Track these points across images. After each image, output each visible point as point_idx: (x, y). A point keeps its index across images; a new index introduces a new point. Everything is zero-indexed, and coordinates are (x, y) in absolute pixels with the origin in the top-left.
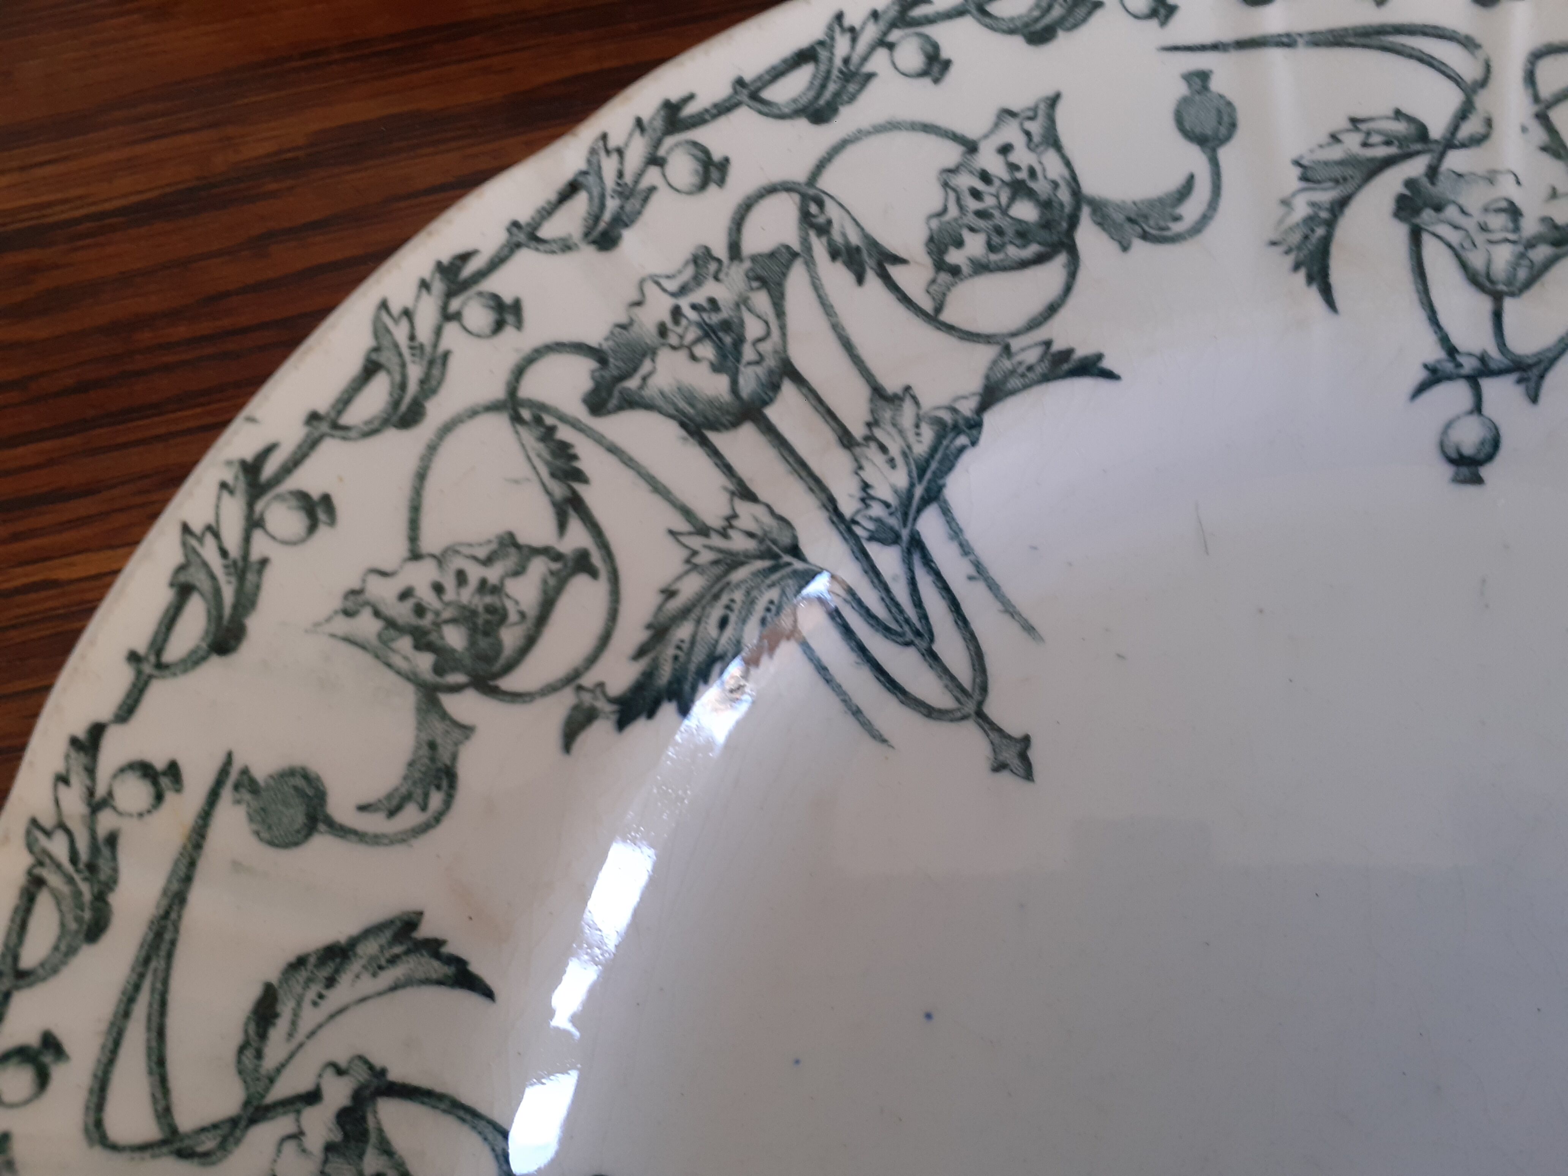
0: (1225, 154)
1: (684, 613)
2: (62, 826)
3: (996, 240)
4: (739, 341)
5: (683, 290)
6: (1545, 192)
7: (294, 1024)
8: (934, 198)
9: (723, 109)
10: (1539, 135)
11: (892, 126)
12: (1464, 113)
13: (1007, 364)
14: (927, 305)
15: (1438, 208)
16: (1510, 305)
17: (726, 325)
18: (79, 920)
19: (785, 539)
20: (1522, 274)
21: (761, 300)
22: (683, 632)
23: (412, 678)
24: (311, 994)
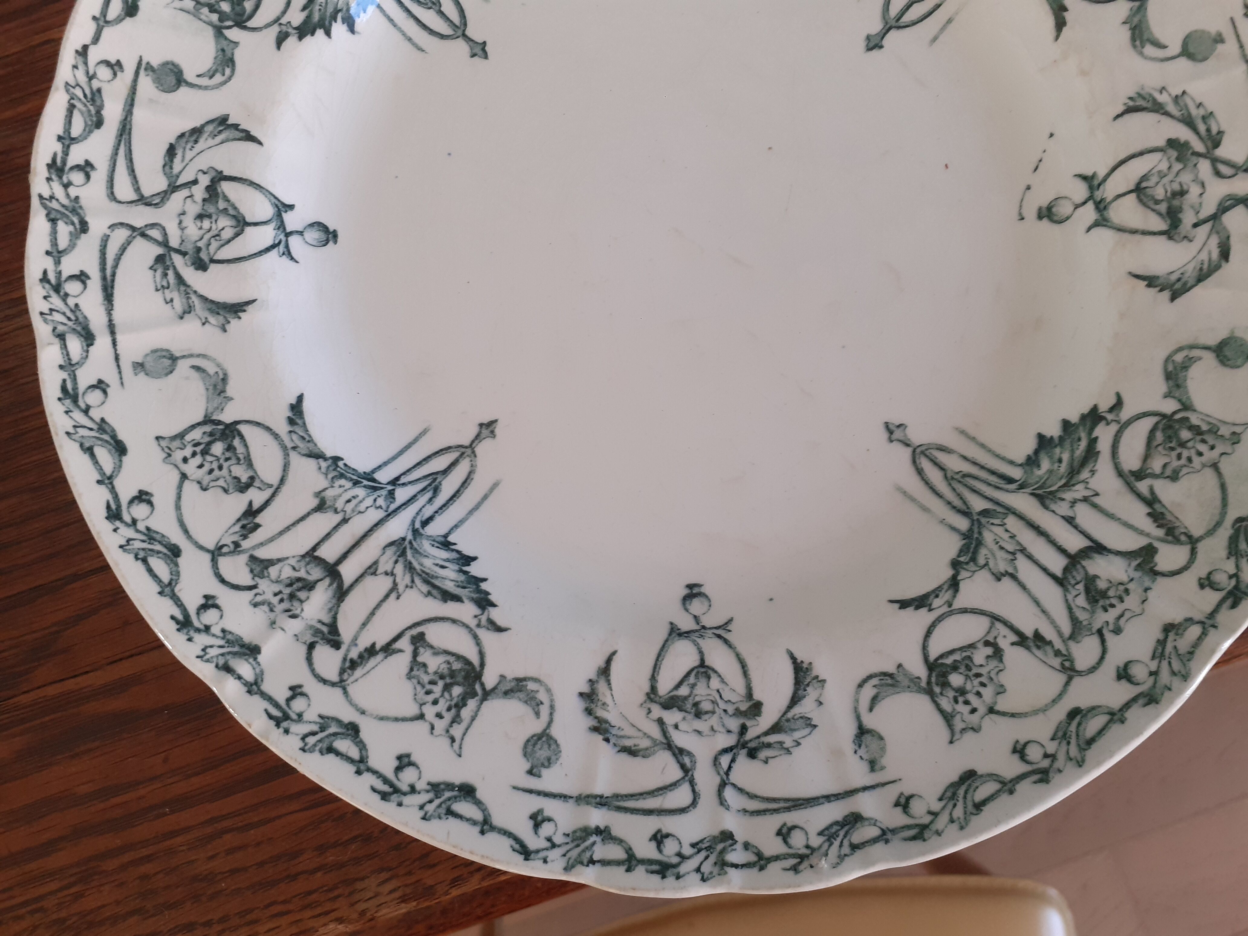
2: (78, 85)
7: (183, 157)
18: (91, 120)
23: (210, 24)
24: (189, 146)
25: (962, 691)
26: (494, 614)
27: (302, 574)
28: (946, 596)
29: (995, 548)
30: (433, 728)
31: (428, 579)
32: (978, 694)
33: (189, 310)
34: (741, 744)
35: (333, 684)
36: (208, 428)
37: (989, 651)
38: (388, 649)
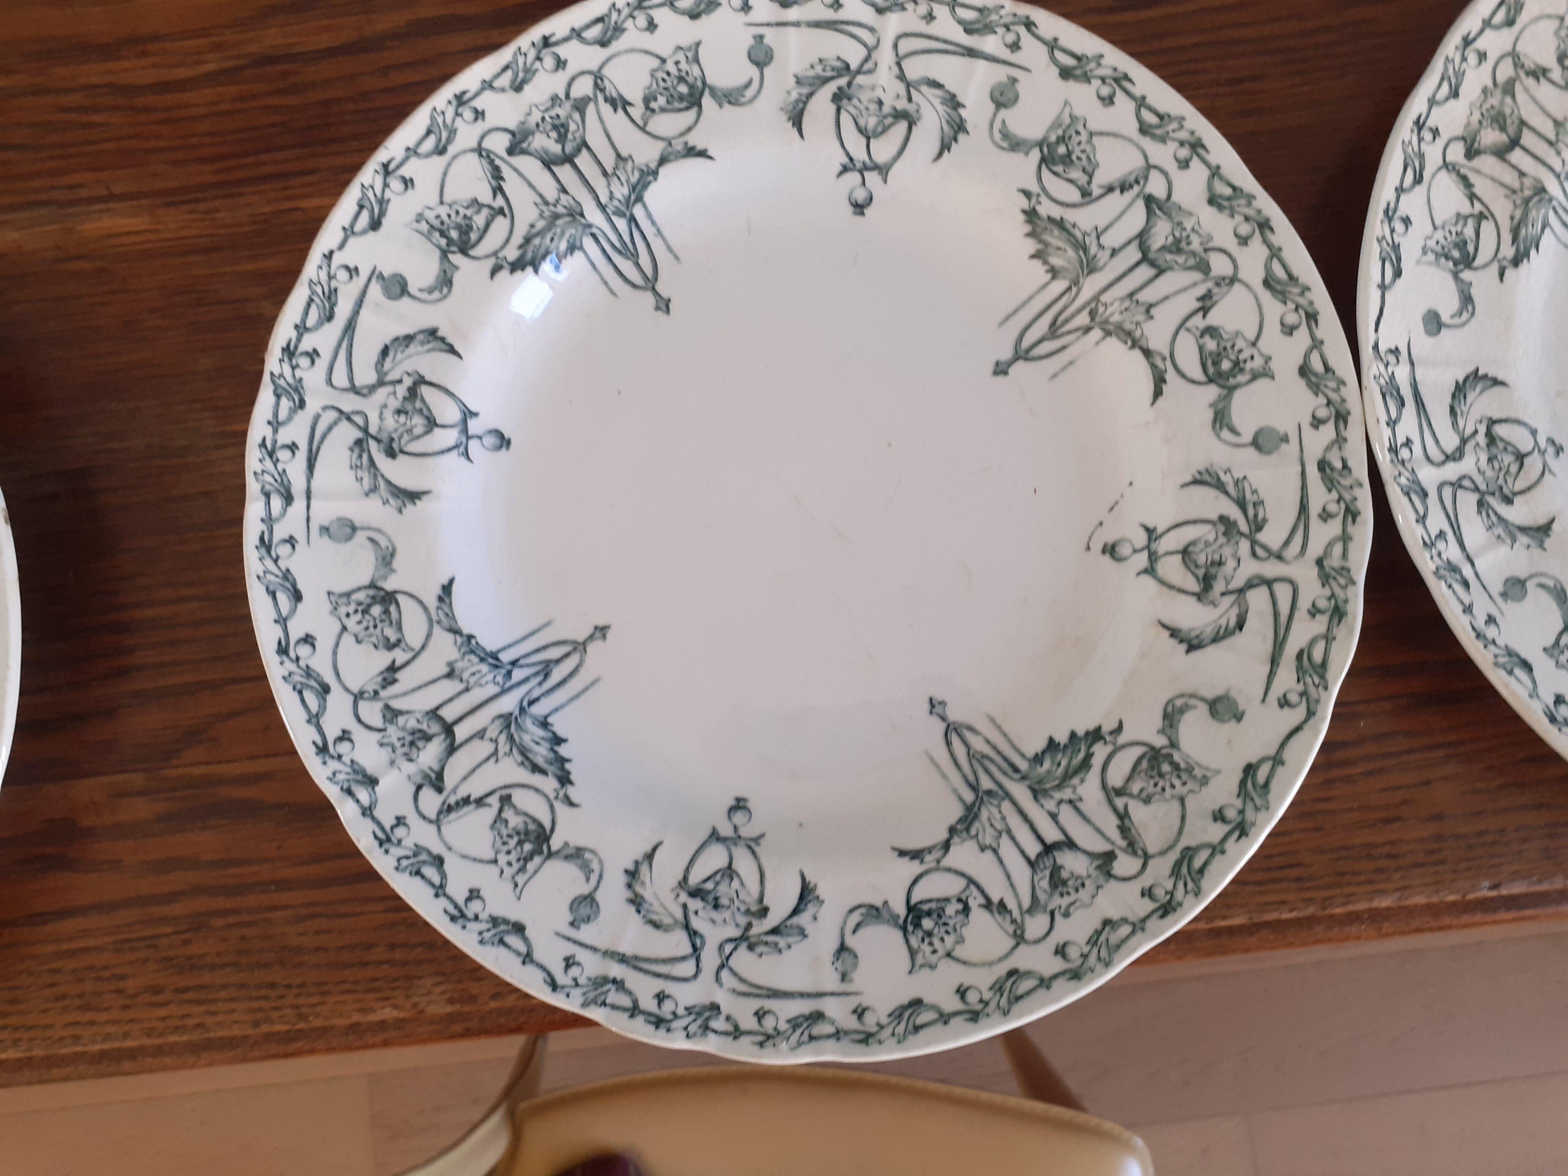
0: (767, 71)
1: (538, 234)
2: (320, 283)
3: (670, 99)
4: (567, 131)
5: (547, 110)
6: (895, 95)
7: (394, 357)
8: (646, 80)
9: (566, 40)
10: (896, 70)
11: (632, 50)
12: (866, 60)
13: (670, 149)
14: (640, 123)
15: (849, 99)
16: (873, 142)
17: (562, 125)
18: (325, 315)
19: (578, 210)
20: (880, 129)
21: (577, 116)
22: (537, 241)
23: (439, 247)
24: (401, 349)
25: (930, 934)
26: (571, 791)
27: (424, 727)
28: (937, 854)
29: (987, 825)
30: (502, 872)
31: (524, 752)
32: (942, 940)
33: (374, 489)
34: (743, 938)
35: (430, 821)
36: (371, 592)
37: (960, 906)
38: (480, 802)
